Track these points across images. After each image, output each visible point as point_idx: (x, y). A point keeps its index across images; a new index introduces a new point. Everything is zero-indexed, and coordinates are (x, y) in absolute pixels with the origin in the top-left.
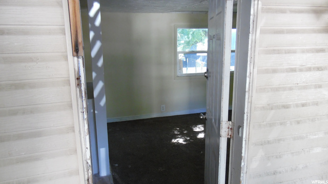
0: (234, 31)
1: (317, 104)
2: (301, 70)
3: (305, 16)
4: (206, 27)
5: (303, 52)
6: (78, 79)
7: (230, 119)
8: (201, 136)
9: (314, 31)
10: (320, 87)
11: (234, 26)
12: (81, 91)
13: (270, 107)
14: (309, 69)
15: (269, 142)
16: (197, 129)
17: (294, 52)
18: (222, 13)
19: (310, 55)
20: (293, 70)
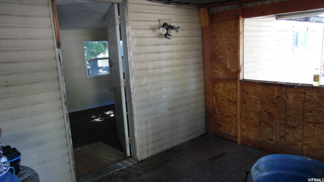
0: (121, 42)
1: (160, 68)
2: (151, 53)
3: (148, 31)
4: (107, 39)
5: (150, 45)
6: (59, 57)
7: (124, 78)
8: (112, 115)
9: (153, 37)
10: (160, 60)
11: (121, 40)
12: (60, 62)
13: (140, 70)
14: (154, 53)
15: (142, 86)
16: (108, 113)
17: (147, 45)
18: (115, 30)
19: (153, 47)
20: (148, 53)
